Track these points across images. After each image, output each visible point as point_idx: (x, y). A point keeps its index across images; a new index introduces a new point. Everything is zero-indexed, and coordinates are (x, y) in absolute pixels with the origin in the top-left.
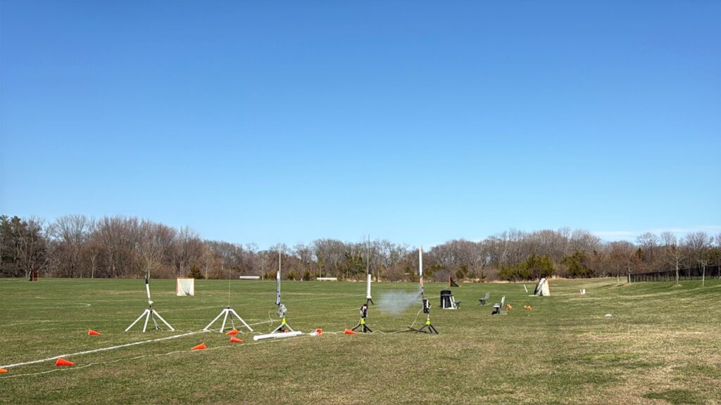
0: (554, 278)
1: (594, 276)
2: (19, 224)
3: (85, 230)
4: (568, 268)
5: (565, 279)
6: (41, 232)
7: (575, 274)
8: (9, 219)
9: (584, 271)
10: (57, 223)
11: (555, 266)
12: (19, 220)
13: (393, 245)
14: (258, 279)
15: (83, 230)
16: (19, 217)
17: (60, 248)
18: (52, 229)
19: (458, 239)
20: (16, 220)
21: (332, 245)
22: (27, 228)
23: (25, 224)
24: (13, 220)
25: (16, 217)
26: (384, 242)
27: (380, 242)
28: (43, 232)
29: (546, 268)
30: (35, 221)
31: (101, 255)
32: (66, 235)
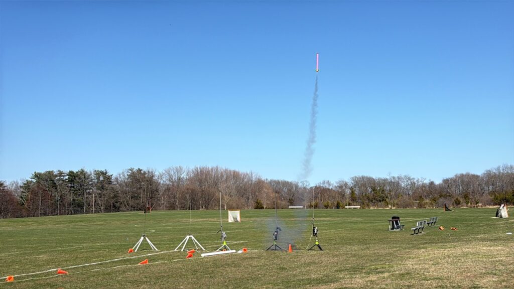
2: (141, 173)
6: (154, 178)
10: (164, 172)
13: (414, 179)
14: (302, 208)
16: (141, 169)
17: (168, 189)
18: (161, 176)
19: (464, 173)
20: (140, 170)
21: (365, 180)
22: (146, 175)
23: (145, 173)
24: (137, 171)
25: (139, 169)
26: (405, 176)
27: (403, 177)
30: (150, 171)
31: (193, 192)
32: (170, 179)
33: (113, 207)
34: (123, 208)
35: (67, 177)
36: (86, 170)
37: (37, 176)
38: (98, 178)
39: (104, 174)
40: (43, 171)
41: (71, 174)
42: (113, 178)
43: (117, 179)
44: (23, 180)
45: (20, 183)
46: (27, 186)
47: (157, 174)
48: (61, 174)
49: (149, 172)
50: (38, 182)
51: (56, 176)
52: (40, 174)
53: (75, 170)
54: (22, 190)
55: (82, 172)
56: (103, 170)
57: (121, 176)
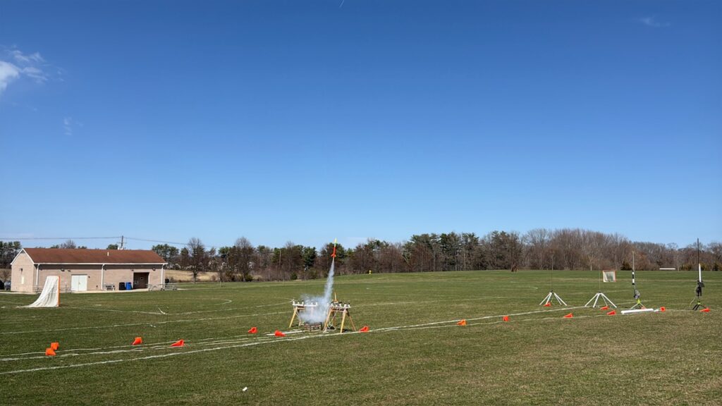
2: (505, 236)
3: (546, 238)
6: (517, 240)
8: (499, 233)
10: (527, 234)
12: (505, 233)
14: (674, 270)
15: (545, 238)
17: (531, 250)
18: (524, 238)
20: (503, 233)
22: (510, 238)
23: (509, 236)
24: (501, 234)
28: (519, 240)
30: (514, 233)
31: (557, 254)
32: (534, 241)
33: (480, 265)
34: (489, 267)
35: (440, 239)
36: (456, 233)
37: (415, 238)
38: (466, 241)
39: (471, 236)
40: (420, 234)
41: (444, 236)
42: (479, 240)
43: (483, 241)
44: (404, 241)
45: (403, 244)
46: (408, 246)
47: (520, 236)
48: (434, 236)
49: (512, 234)
50: (417, 244)
51: (431, 238)
52: (418, 237)
53: (447, 233)
54: (404, 249)
55: (453, 234)
56: (471, 233)
57: (487, 238)
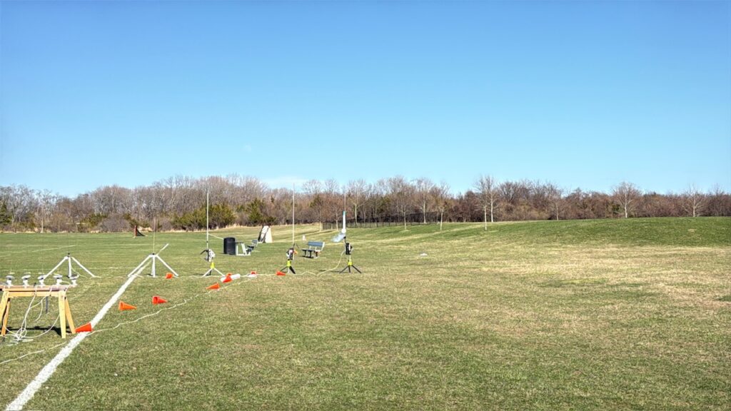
0: (235, 226)
1: (276, 224)
4: (248, 215)
5: (246, 227)
7: (256, 222)
9: (265, 218)
11: (235, 214)
29: (226, 216)
